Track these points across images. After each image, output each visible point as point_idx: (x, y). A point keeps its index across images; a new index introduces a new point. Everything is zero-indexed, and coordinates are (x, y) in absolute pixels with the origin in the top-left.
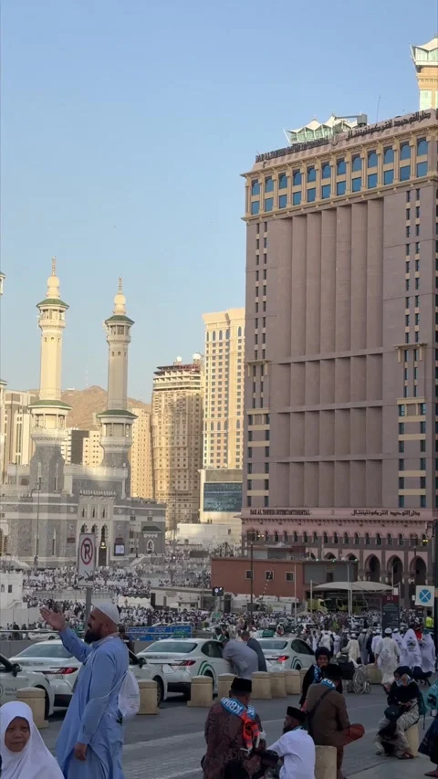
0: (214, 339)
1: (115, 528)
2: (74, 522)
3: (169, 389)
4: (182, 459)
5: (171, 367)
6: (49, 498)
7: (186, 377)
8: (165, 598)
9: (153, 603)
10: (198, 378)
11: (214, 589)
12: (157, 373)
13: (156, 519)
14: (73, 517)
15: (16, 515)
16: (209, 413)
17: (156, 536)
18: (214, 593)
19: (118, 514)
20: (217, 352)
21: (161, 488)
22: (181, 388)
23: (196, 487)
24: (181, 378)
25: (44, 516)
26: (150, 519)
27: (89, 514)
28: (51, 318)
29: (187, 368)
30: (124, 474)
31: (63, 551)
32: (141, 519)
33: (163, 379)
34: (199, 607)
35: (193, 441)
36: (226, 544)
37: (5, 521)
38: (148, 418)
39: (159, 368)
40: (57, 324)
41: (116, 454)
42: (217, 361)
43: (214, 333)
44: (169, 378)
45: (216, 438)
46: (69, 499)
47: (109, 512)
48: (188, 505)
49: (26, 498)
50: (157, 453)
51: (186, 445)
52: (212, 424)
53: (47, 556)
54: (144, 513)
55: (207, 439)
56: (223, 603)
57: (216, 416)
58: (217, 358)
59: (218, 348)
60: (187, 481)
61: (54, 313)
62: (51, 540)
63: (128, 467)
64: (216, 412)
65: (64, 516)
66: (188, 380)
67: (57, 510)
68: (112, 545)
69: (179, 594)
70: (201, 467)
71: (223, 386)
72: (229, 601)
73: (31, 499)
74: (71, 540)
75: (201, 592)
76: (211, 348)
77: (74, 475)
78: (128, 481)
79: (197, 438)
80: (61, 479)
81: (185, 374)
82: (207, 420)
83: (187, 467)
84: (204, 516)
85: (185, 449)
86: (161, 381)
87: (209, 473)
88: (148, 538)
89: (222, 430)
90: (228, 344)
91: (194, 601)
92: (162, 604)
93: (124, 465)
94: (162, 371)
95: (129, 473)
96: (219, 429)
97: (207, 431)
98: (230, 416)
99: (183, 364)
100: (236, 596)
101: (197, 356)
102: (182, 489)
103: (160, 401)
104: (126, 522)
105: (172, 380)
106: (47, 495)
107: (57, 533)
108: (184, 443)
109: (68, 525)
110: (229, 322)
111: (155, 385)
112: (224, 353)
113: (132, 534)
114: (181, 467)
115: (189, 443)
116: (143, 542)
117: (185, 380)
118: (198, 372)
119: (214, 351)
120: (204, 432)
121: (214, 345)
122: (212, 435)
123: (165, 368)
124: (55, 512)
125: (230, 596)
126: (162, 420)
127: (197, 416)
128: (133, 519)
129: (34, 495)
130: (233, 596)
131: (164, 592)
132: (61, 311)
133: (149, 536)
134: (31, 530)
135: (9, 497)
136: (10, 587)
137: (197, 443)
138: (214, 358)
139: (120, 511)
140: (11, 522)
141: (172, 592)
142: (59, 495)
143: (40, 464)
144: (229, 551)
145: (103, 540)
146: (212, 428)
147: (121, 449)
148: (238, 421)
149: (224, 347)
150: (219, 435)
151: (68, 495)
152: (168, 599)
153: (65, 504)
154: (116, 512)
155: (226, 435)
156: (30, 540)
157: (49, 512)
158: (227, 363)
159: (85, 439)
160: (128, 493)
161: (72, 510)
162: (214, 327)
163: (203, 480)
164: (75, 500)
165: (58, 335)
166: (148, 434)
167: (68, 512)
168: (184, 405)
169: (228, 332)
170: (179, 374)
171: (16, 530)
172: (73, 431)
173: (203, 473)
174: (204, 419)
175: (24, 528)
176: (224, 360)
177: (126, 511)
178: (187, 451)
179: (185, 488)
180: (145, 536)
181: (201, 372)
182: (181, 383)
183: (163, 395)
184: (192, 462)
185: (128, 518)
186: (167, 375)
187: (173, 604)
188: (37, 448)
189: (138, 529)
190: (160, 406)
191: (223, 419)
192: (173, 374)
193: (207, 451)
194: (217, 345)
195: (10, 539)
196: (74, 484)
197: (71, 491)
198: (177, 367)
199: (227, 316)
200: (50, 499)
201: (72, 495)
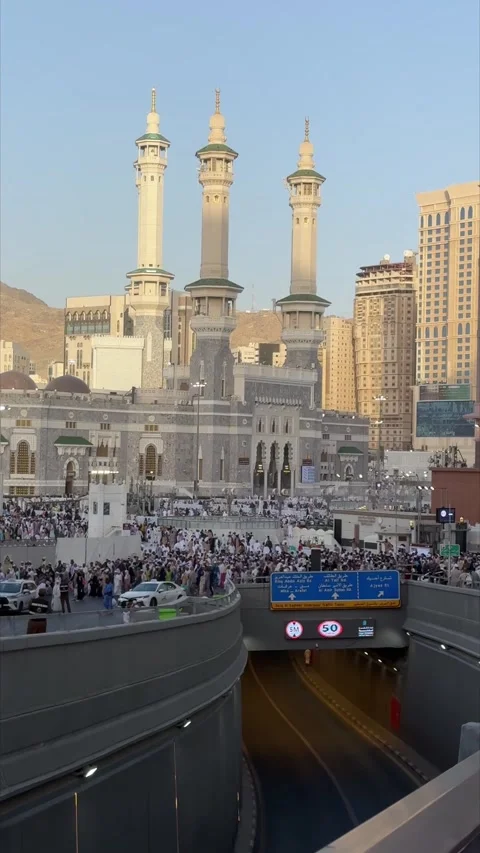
0: (430, 224)
1: (302, 446)
2: (248, 437)
3: (375, 294)
4: (390, 378)
5: (377, 267)
6: (215, 405)
7: (395, 278)
8: (357, 528)
9: (338, 536)
10: (410, 279)
11: (438, 511)
12: (360, 275)
13: (356, 438)
14: (247, 431)
15: (172, 428)
16: (424, 316)
17: (356, 459)
18: (438, 518)
19: (305, 428)
20: (434, 240)
21: (365, 411)
22: (389, 292)
23: (407, 411)
24: (389, 279)
25: (210, 429)
26: (348, 438)
27: (267, 428)
28: (214, 169)
29: (396, 267)
30: (312, 377)
31: (234, 475)
32: (337, 438)
33: (367, 281)
34: (413, 540)
35: (404, 355)
36: (456, 448)
37: (159, 435)
38: (350, 329)
39: (363, 268)
40: (223, 177)
41: (303, 352)
42: (434, 251)
43: (430, 217)
44: (375, 280)
45: (432, 347)
46: (240, 408)
47: (294, 425)
48: (398, 431)
49: (184, 407)
50: (361, 370)
51: (395, 360)
52: (427, 330)
53: (213, 481)
54: (342, 430)
55: (421, 348)
56: (454, 535)
57: (432, 321)
58: (434, 248)
59: (434, 235)
60: (397, 403)
61: (219, 163)
62: (218, 462)
63: (319, 368)
64: (432, 315)
65: (234, 430)
66: (397, 281)
67: (226, 421)
68: (298, 469)
69: (379, 520)
70: (414, 383)
71: (441, 283)
72: (465, 533)
73: (192, 408)
74: (244, 461)
75: (416, 518)
76: (426, 236)
77: (245, 376)
78: (318, 385)
79: (408, 352)
80: (231, 383)
81: (395, 274)
82: (421, 325)
83: (396, 387)
84: (418, 442)
85: (394, 364)
86: (365, 284)
87: (423, 390)
88: (346, 463)
89: (440, 337)
90: (447, 230)
91: (405, 532)
92: (352, 537)
93: (313, 365)
94: (366, 271)
95: (320, 377)
96: (436, 335)
97: (421, 339)
98: (449, 320)
99: (392, 262)
100: (474, 525)
101: (408, 253)
102: (390, 412)
103: (364, 308)
104: (316, 441)
105: (379, 283)
106: (212, 402)
107: (226, 452)
108: (393, 358)
109: (240, 443)
110: (449, 203)
111: (357, 289)
112: (443, 241)
113: (324, 457)
114: (390, 386)
115: (399, 357)
116: (339, 467)
117: (394, 281)
118: (410, 271)
119: (430, 240)
120: (417, 340)
121: (430, 232)
122: (427, 344)
123: (370, 268)
124: (222, 425)
125: (465, 525)
126: (367, 330)
127: (409, 325)
128: (326, 436)
129: (195, 403)
130: (469, 526)
131: (356, 517)
132: (227, 161)
133: (347, 459)
134: (192, 447)
135: (163, 405)
136: (107, 507)
137: (409, 358)
138: (430, 248)
139: (308, 425)
140: (167, 437)
141: (368, 517)
142: (227, 403)
143: (202, 363)
144: (459, 458)
145: (286, 462)
146: (427, 335)
147: (308, 346)
148: (460, 325)
149: (443, 234)
150: (436, 343)
151: (240, 403)
152: (362, 528)
153: (236, 415)
154: (302, 425)
155: (445, 342)
156: (191, 461)
157: (215, 424)
158: (447, 254)
159: (274, 354)
160: (318, 403)
161: (245, 422)
162: (429, 210)
163: (416, 398)
164: (249, 408)
165: (224, 192)
166: (349, 346)
167: (240, 425)
168: (393, 312)
169: (448, 215)
170: (386, 275)
171: (173, 448)
172: (261, 345)
173: (416, 390)
174: (418, 324)
175: (185, 445)
176: (442, 250)
177: (316, 426)
178: (396, 368)
179: (394, 411)
180: (342, 459)
181: (414, 272)
182: (389, 286)
183: (368, 301)
184: (403, 381)
185: (319, 435)
186: (372, 276)
187: (369, 536)
188: (198, 341)
189: (333, 450)
190: (364, 315)
191: (441, 324)
192: (380, 276)
193: (421, 364)
194: (434, 232)
195: (165, 458)
196: (246, 389)
197: (243, 399)
198: (385, 266)
199: (447, 194)
200: (216, 408)
201: (244, 403)
